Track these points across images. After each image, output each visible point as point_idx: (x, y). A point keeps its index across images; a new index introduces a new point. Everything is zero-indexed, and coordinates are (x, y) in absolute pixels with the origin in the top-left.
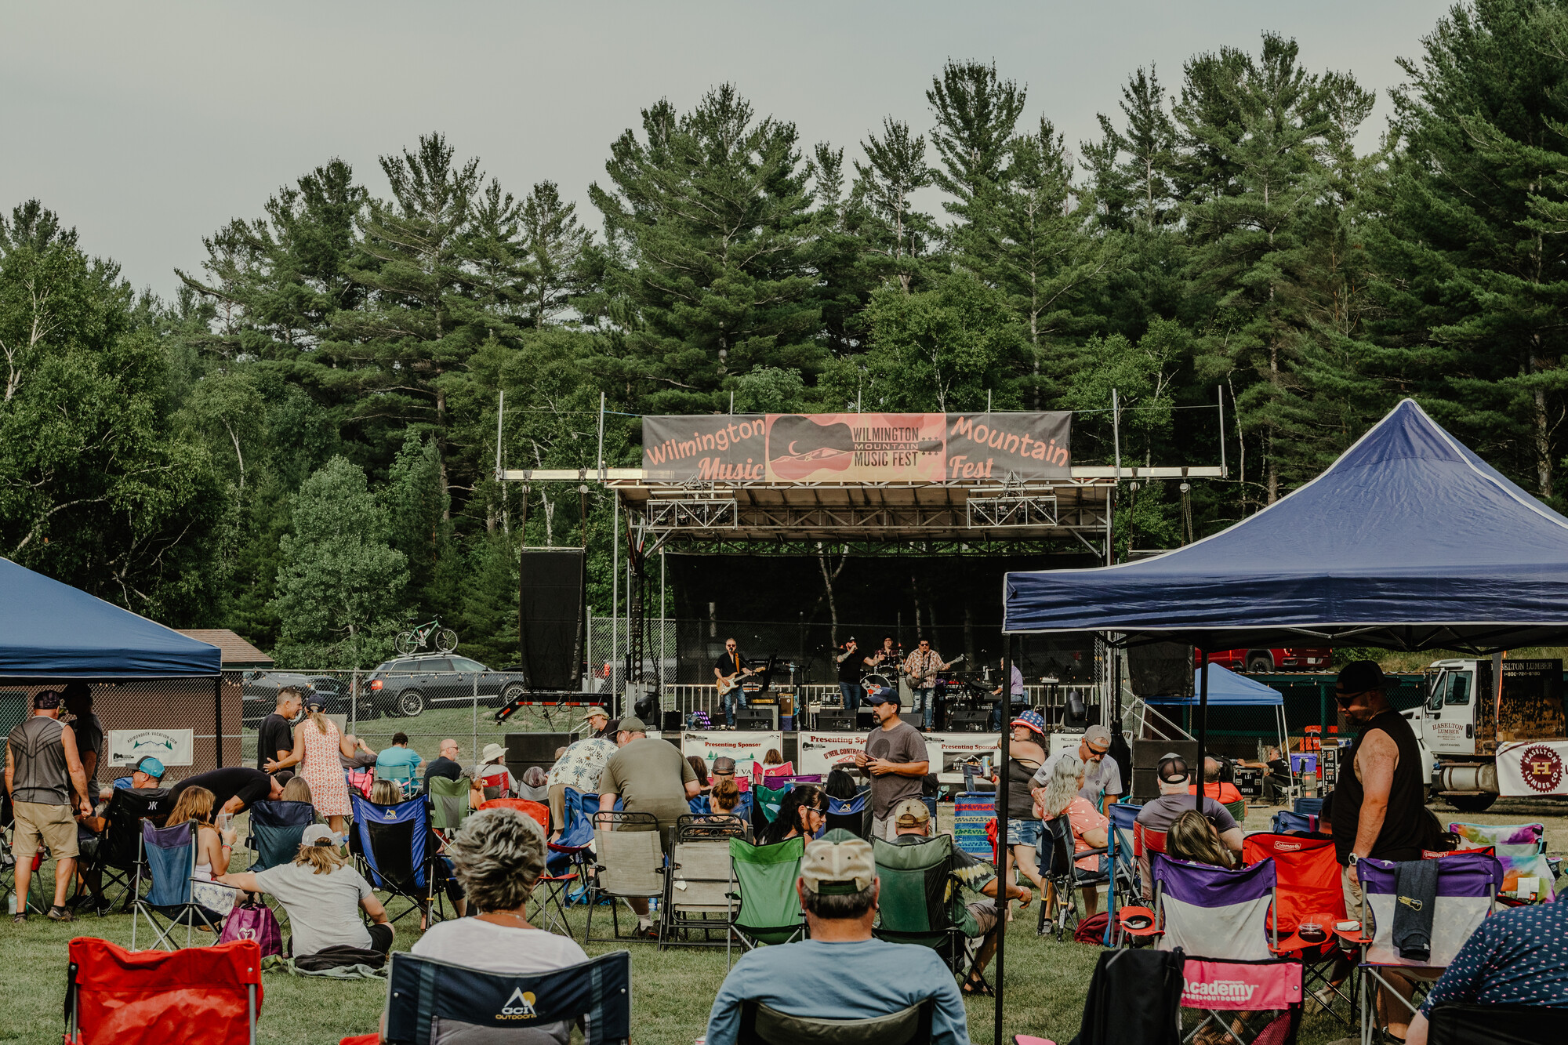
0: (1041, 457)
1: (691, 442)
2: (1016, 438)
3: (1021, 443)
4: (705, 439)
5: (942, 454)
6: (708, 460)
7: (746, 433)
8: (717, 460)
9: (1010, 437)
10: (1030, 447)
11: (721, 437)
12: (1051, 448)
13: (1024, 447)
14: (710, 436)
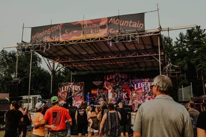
0: (135, 26)
1: (42, 33)
2: (128, 22)
3: (129, 23)
4: (45, 32)
5: (106, 29)
6: (46, 37)
7: (55, 29)
8: (48, 37)
9: (126, 22)
10: (132, 24)
11: (49, 31)
12: (138, 23)
13: (130, 24)
14: (47, 31)
